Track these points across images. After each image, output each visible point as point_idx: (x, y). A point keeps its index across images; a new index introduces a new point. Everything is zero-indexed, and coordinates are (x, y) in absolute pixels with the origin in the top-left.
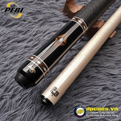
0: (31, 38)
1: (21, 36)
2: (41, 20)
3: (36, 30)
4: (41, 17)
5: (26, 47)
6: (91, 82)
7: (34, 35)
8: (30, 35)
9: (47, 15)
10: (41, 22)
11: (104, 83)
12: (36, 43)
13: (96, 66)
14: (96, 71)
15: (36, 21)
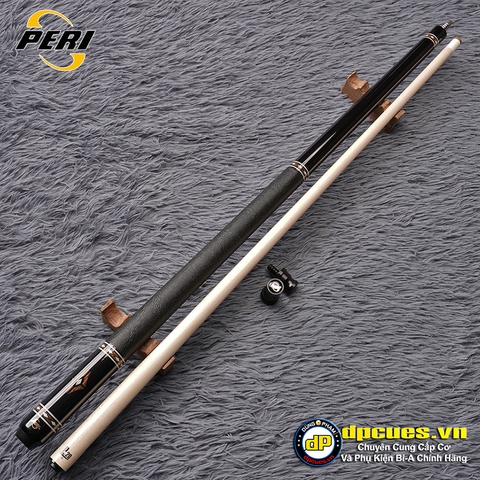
0: (49, 368)
1: (35, 366)
2: (66, 338)
3: (58, 355)
4: (66, 331)
5: (40, 383)
6: (136, 436)
7: (54, 364)
8: (48, 364)
9: (78, 327)
10: (67, 340)
11: (155, 438)
12: (56, 375)
13: (146, 410)
14: (149, 417)
15: (58, 339)
